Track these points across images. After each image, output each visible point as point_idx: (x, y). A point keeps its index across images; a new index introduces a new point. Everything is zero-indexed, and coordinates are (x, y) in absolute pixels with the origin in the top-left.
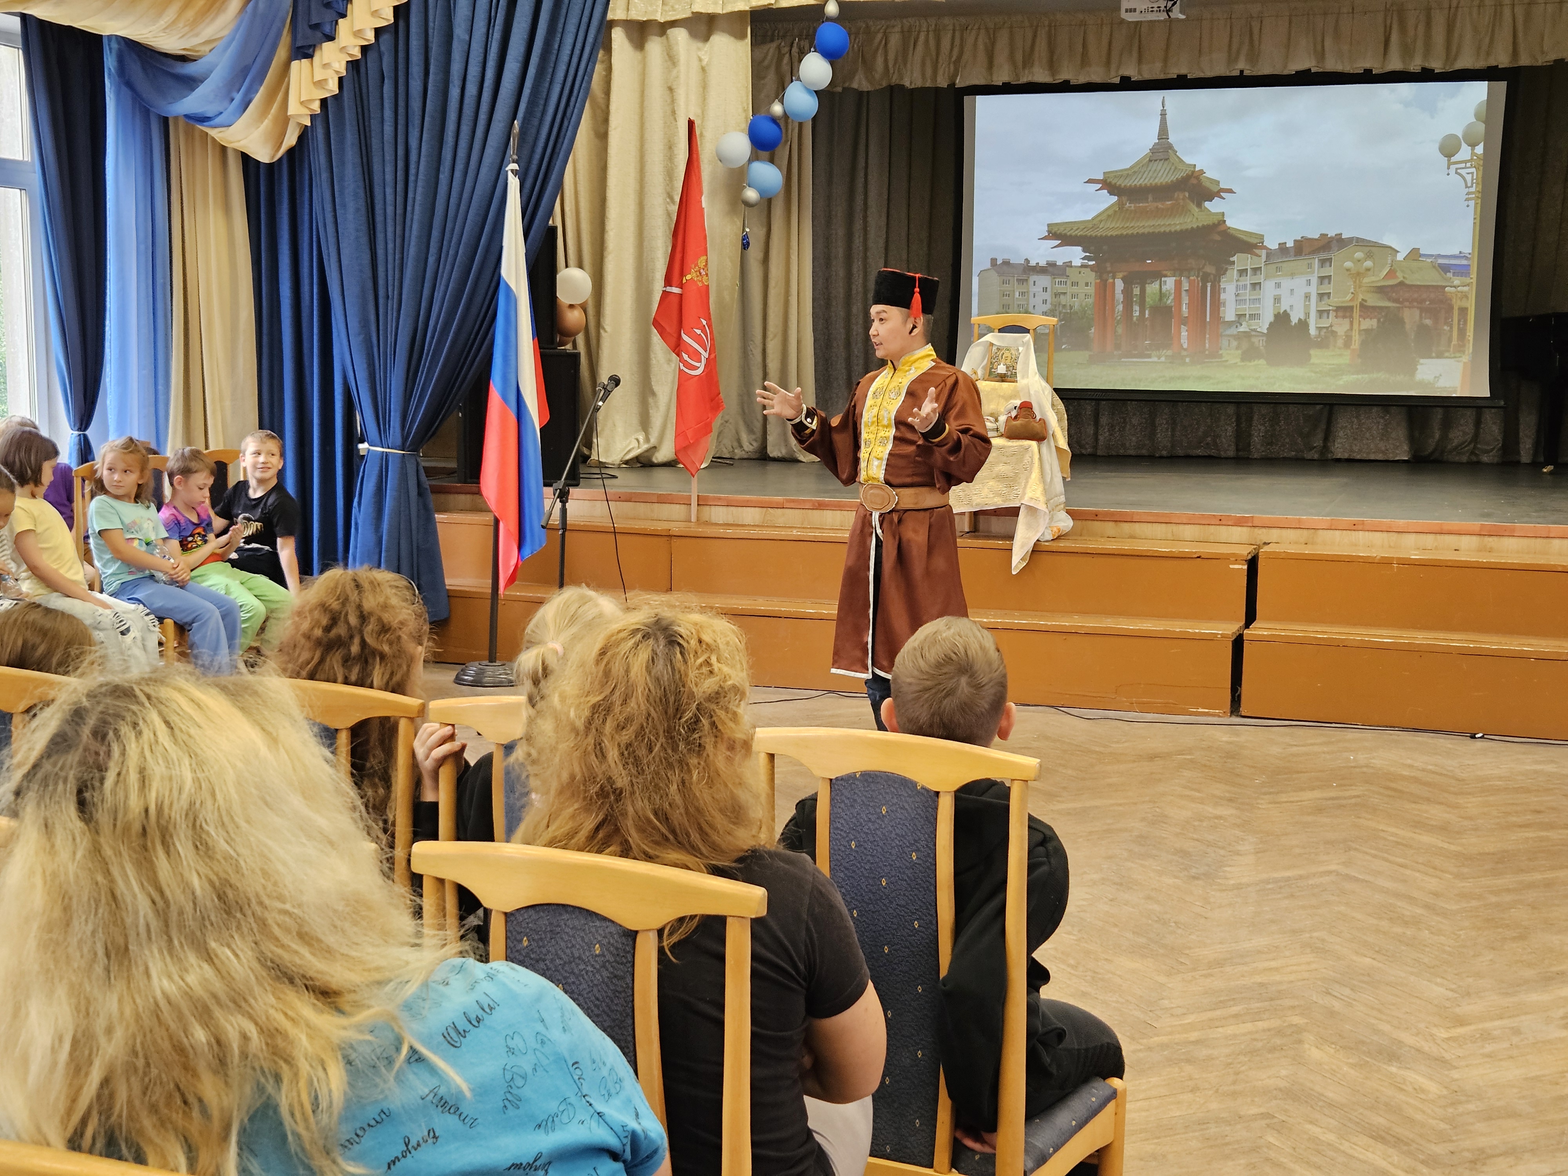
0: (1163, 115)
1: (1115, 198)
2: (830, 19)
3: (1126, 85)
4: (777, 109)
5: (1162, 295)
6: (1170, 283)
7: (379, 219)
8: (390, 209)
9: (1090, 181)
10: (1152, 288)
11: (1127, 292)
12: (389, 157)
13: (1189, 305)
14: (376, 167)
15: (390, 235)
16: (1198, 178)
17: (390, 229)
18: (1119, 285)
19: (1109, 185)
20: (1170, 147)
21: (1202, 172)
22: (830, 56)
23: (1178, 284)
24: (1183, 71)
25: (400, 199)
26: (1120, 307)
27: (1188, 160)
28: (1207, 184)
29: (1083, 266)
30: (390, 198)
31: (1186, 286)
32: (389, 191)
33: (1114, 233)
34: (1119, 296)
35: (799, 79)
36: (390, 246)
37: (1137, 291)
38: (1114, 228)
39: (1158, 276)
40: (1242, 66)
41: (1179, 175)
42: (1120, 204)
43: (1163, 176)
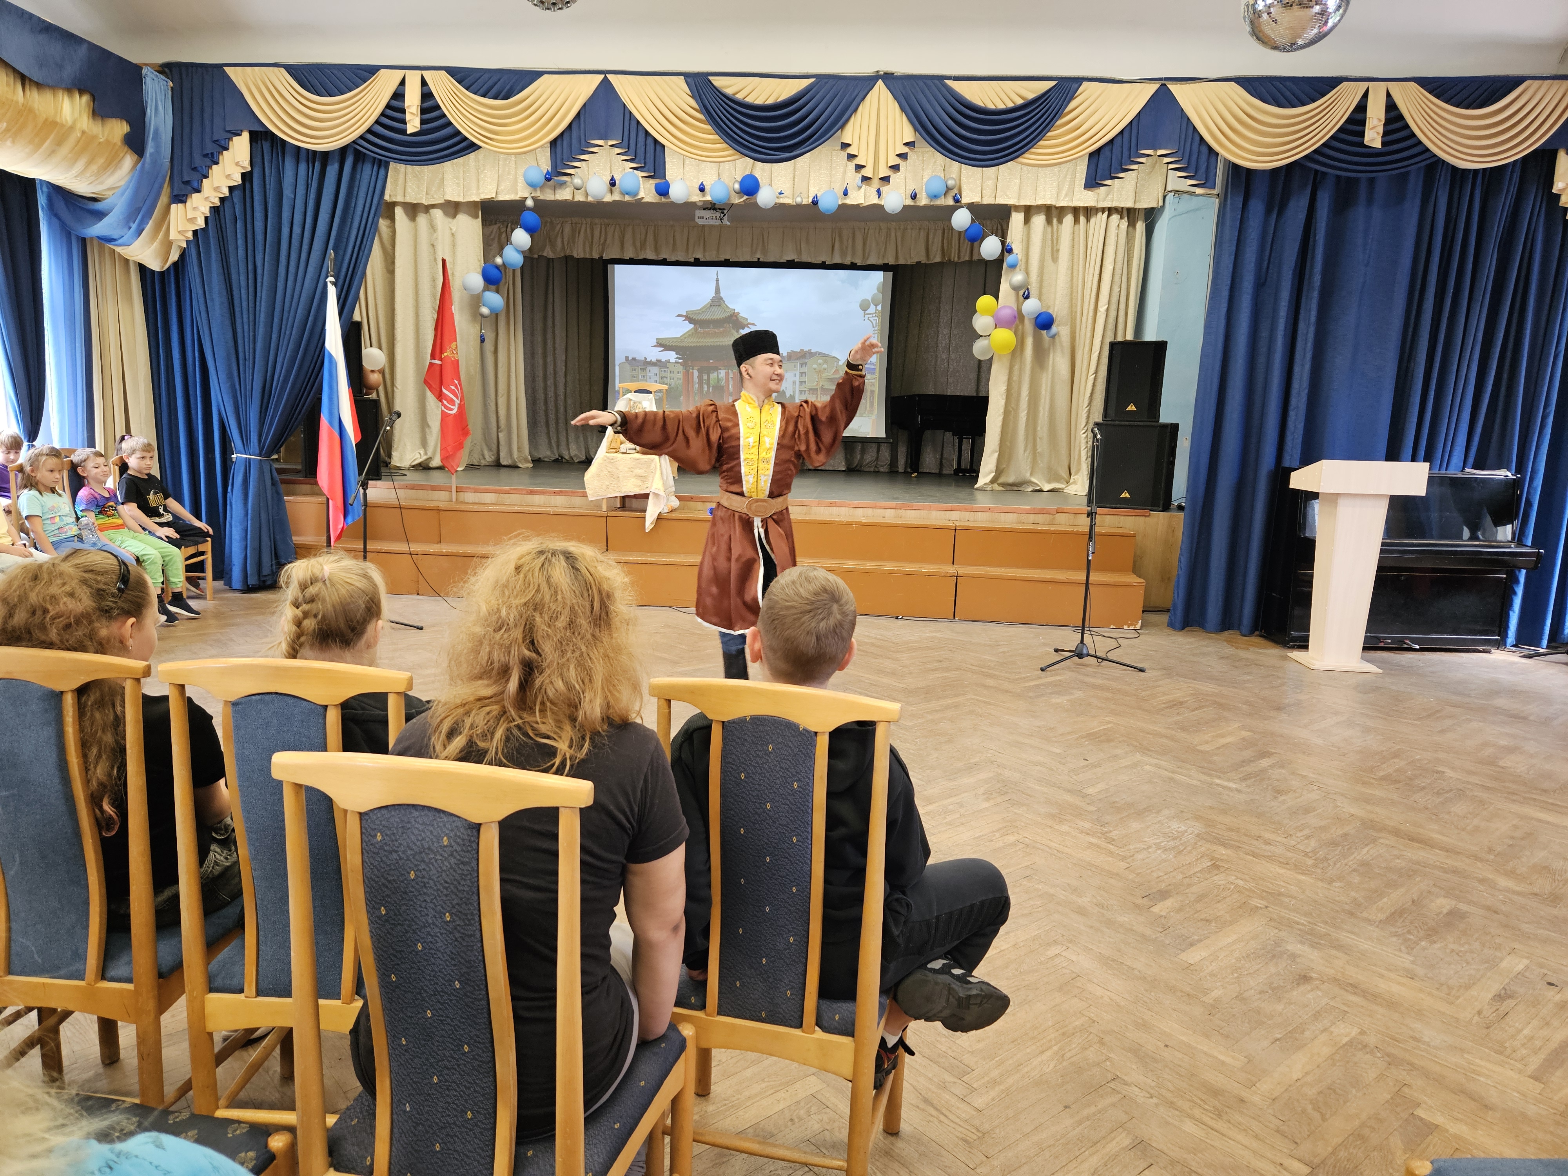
0: (717, 281)
1: (692, 326)
2: (529, 209)
3: (697, 263)
4: (499, 260)
5: (718, 380)
6: (722, 373)
7: (237, 309)
8: (245, 304)
9: (679, 316)
10: (713, 376)
11: (700, 378)
12: (242, 270)
13: (733, 385)
14: (234, 276)
15: (245, 320)
16: (736, 316)
17: (245, 316)
18: (696, 373)
19: (689, 318)
20: (721, 299)
21: (738, 313)
22: (530, 230)
23: (727, 374)
24: (728, 258)
25: (251, 297)
26: (697, 386)
27: (731, 306)
28: (741, 320)
29: (676, 362)
30: (244, 296)
31: (731, 375)
32: (243, 291)
33: (693, 345)
34: (696, 380)
35: (511, 244)
36: (246, 327)
37: (705, 377)
38: (693, 342)
39: (716, 369)
40: (759, 256)
41: (726, 314)
42: (695, 329)
43: (718, 314)
